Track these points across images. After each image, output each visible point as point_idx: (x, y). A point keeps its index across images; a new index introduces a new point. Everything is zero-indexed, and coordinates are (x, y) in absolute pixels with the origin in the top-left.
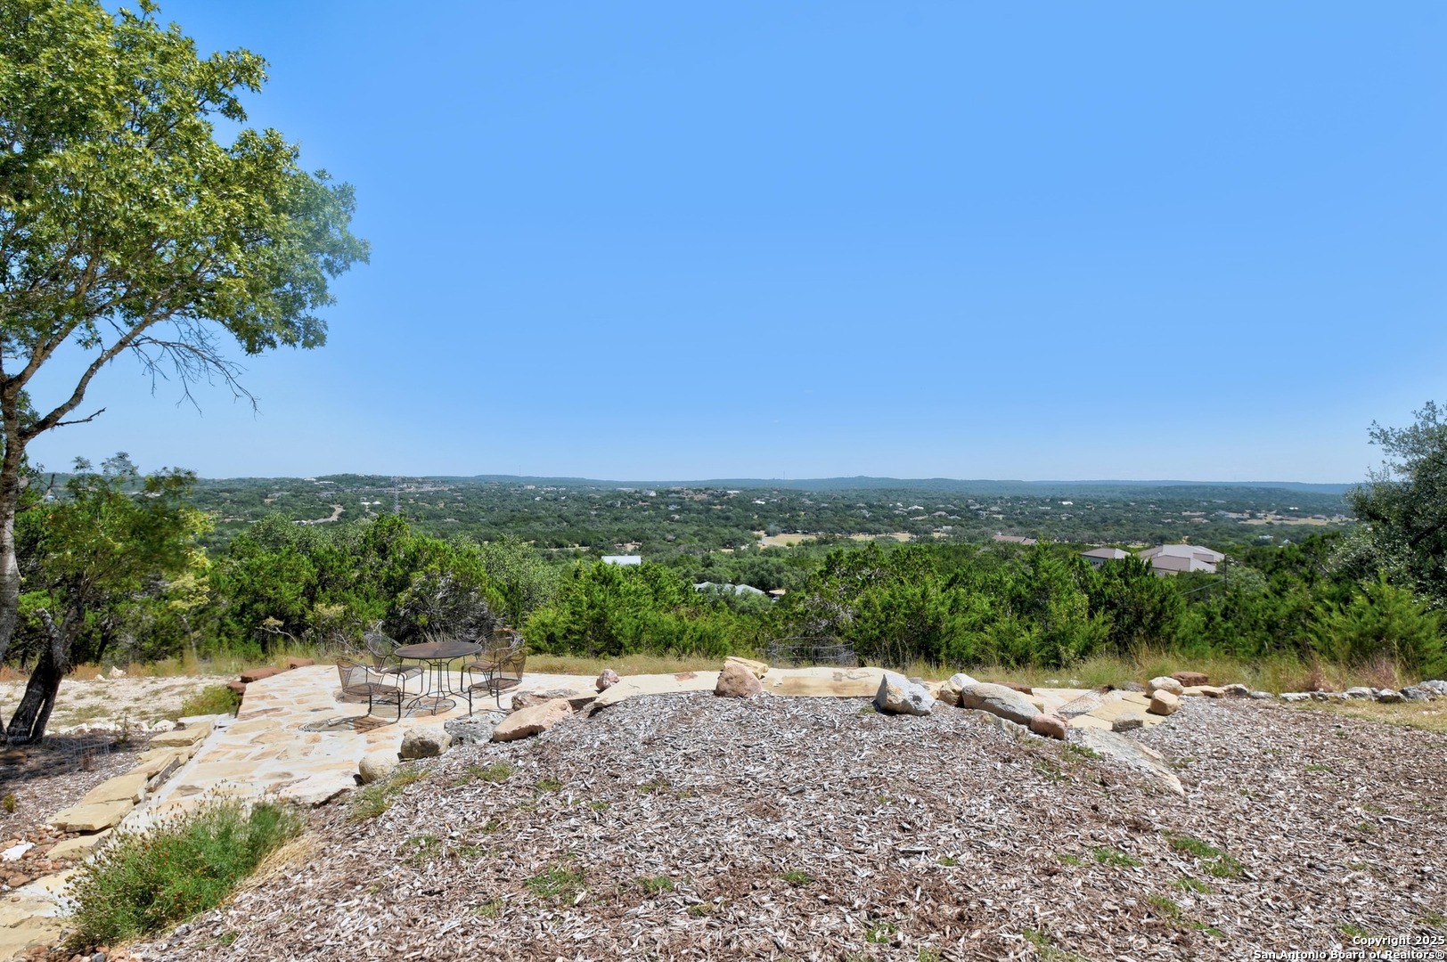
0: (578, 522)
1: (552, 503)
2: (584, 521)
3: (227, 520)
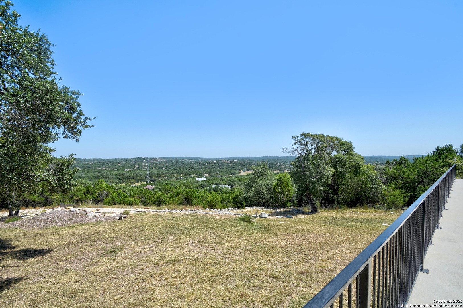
0: (196, 169)
1: (190, 164)
2: (197, 168)
3: (109, 169)
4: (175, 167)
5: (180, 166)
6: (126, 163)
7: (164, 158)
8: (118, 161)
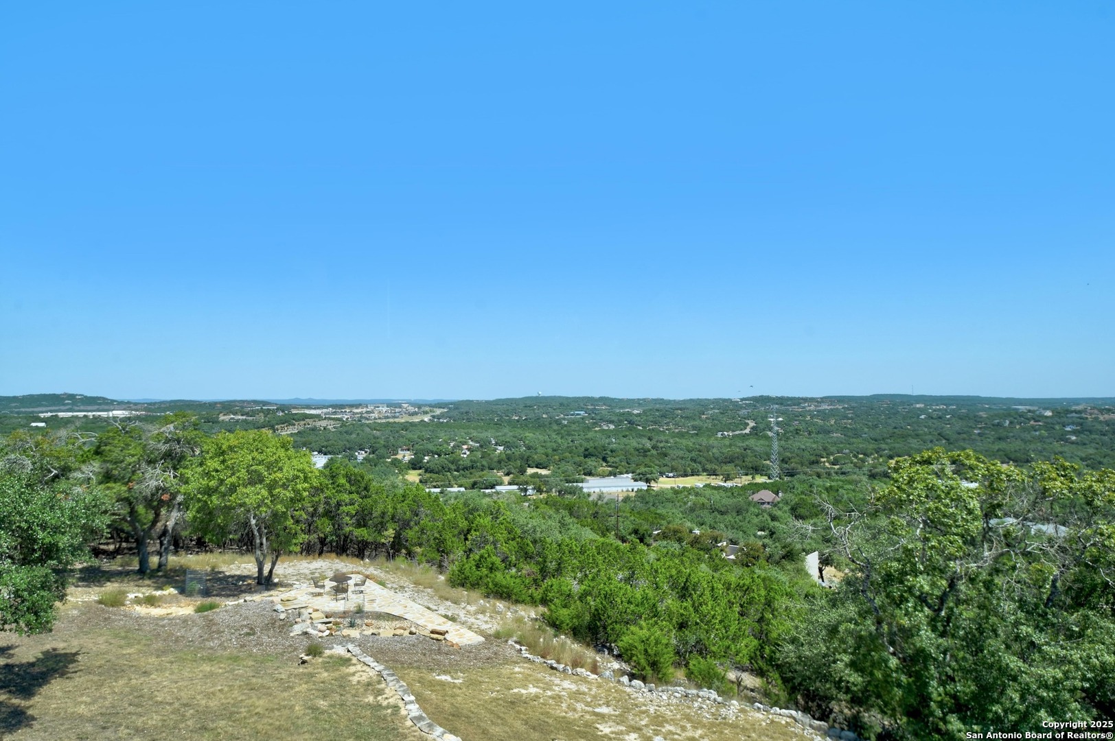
1: (935, 421)
3: (677, 430)
4: (878, 430)
5: (895, 428)
6: (722, 413)
7: (841, 399)
8: (701, 406)
